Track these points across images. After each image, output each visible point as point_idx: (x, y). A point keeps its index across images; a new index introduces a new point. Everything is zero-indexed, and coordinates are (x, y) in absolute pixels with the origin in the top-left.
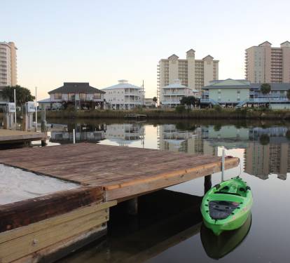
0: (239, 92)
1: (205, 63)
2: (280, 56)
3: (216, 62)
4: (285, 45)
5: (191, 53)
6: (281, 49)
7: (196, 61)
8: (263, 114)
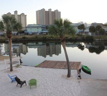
0: (38, 29)
1: (22, 16)
2: (48, 14)
3: (26, 16)
4: (49, 10)
5: (16, 12)
6: (48, 11)
7: (18, 15)
8: (51, 39)
